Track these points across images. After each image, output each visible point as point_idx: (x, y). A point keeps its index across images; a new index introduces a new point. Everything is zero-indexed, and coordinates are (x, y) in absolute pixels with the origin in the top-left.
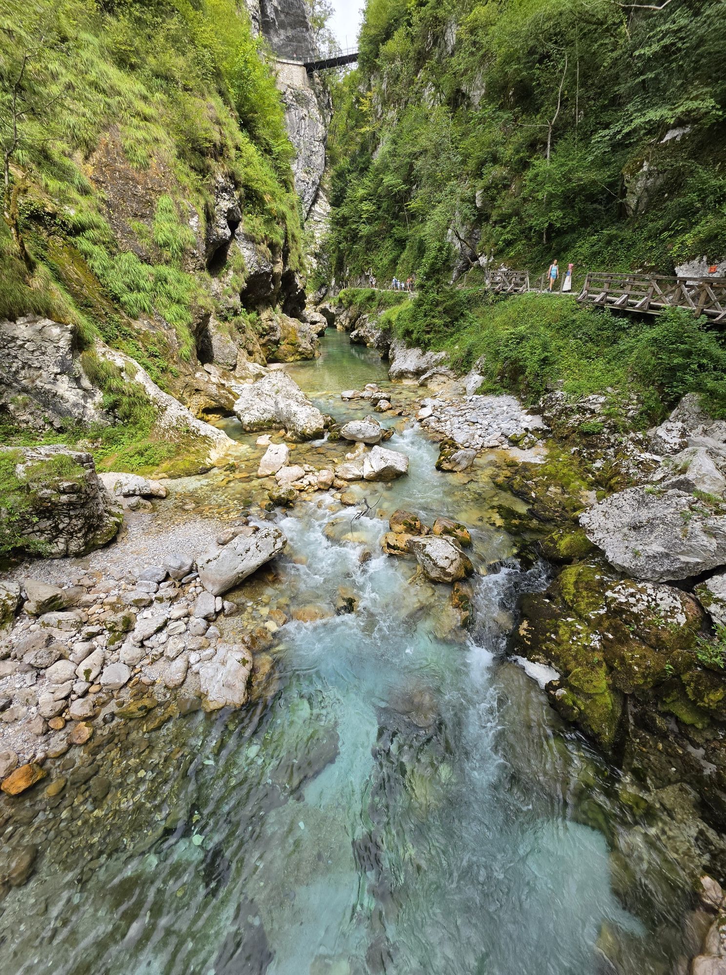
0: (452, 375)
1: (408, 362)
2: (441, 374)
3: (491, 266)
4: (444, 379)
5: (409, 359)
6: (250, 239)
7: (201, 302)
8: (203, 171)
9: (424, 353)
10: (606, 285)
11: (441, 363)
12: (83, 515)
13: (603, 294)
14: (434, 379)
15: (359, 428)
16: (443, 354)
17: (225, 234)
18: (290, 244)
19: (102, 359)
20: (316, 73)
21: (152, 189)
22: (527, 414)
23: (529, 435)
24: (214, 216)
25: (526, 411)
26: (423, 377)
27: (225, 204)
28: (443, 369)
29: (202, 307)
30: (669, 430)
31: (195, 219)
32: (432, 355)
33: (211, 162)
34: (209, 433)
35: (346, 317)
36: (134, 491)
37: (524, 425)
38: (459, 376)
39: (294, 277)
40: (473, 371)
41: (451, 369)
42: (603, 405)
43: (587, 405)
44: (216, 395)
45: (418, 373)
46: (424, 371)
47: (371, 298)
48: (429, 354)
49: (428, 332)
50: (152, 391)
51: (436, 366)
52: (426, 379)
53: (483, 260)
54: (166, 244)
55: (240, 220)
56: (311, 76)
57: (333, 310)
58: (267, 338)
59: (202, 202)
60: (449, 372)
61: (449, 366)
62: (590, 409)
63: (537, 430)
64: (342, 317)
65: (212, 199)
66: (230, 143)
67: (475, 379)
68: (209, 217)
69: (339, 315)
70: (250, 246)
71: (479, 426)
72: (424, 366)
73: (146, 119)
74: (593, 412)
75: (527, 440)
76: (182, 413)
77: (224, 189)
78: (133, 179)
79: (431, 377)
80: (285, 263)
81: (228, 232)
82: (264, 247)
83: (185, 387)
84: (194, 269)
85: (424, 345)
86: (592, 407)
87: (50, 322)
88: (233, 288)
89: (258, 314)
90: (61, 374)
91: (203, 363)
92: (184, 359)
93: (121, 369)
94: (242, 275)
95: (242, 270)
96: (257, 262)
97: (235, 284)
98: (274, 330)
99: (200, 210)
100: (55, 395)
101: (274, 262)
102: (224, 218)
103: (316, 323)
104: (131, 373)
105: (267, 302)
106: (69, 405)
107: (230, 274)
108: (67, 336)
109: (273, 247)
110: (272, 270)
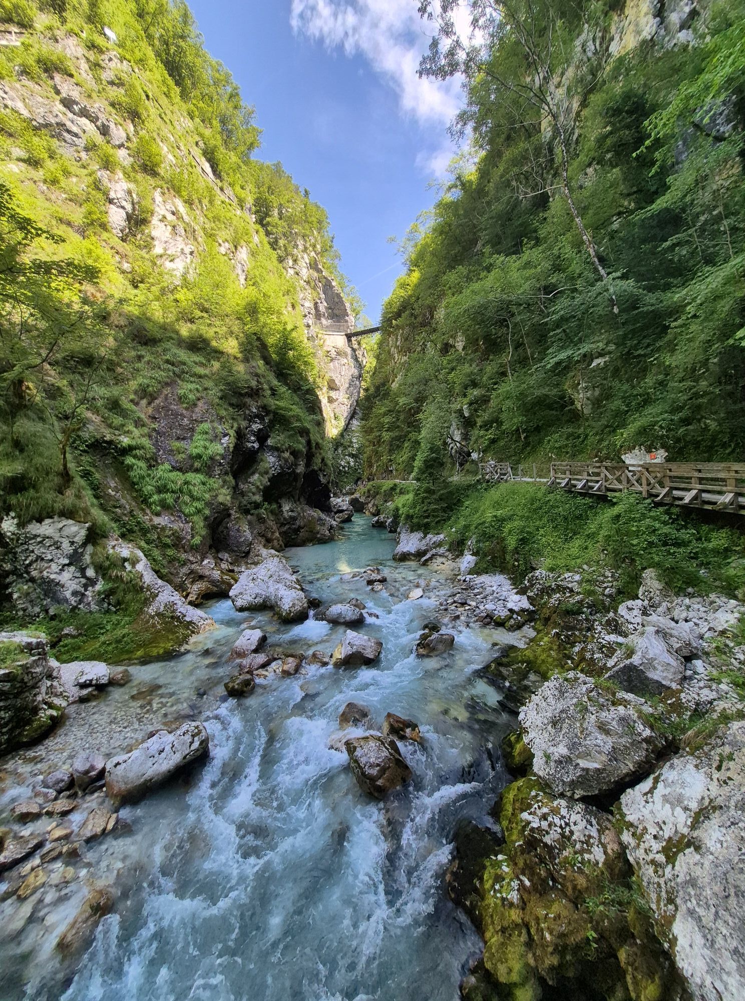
0: (450, 556)
1: (410, 545)
2: (440, 556)
3: (482, 460)
4: (444, 560)
5: (411, 542)
6: (275, 449)
7: (221, 499)
8: (240, 406)
9: (425, 536)
10: (568, 472)
11: (439, 545)
12: (14, 706)
13: (567, 480)
14: (434, 561)
15: (339, 611)
16: (442, 536)
17: (254, 447)
18: (314, 450)
19: (111, 551)
20: (353, 339)
21: (195, 420)
22: (517, 593)
23: (515, 616)
24: (245, 435)
25: (515, 591)
26: (424, 559)
27: (256, 427)
28: (441, 550)
29: (221, 504)
30: (630, 609)
31: (227, 438)
32: (432, 538)
33: (248, 400)
34: (195, 620)
35: (373, 505)
36: (91, 681)
37: (510, 605)
38: (458, 556)
39: (318, 475)
40: (466, 552)
41: (449, 550)
42: (580, 583)
43: (564, 584)
44: (218, 581)
45: (419, 554)
46: (425, 553)
47: (393, 489)
48: (429, 536)
49: (427, 517)
50: (149, 578)
51: (435, 548)
52: (426, 561)
53: (474, 456)
54: (199, 456)
55: (269, 436)
56: (349, 340)
57: (362, 500)
58: (287, 526)
59: (236, 425)
60: (447, 553)
61: (447, 547)
62: (568, 588)
63: (523, 610)
64: (370, 505)
65: (244, 424)
66: (265, 386)
67: (468, 560)
68: (240, 435)
69: (367, 504)
70: (276, 454)
71: (467, 608)
72: (425, 548)
73: (200, 377)
74: (571, 591)
75: (512, 622)
76: (172, 599)
77: (257, 416)
78: (182, 415)
79: (431, 559)
80: (308, 465)
81: (256, 445)
82: (287, 455)
83: (190, 573)
84: (219, 475)
85: (425, 529)
86: (570, 585)
87: (71, 522)
88: (258, 487)
89: (280, 507)
90: (69, 565)
91: (218, 551)
92: (194, 549)
93: (125, 560)
94: (266, 476)
95: (267, 473)
96: (280, 466)
97: (259, 484)
98: (294, 519)
99: (232, 433)
100: (58, 584)
101: (296, 465)
102: (255, 435)
103: (342, 511)
104: (134, 562)
105: (290, 496)
106: (68, 594)
107: (256, 476)
108: (83, 533)
109: (295, 453)
110: (294, 471)
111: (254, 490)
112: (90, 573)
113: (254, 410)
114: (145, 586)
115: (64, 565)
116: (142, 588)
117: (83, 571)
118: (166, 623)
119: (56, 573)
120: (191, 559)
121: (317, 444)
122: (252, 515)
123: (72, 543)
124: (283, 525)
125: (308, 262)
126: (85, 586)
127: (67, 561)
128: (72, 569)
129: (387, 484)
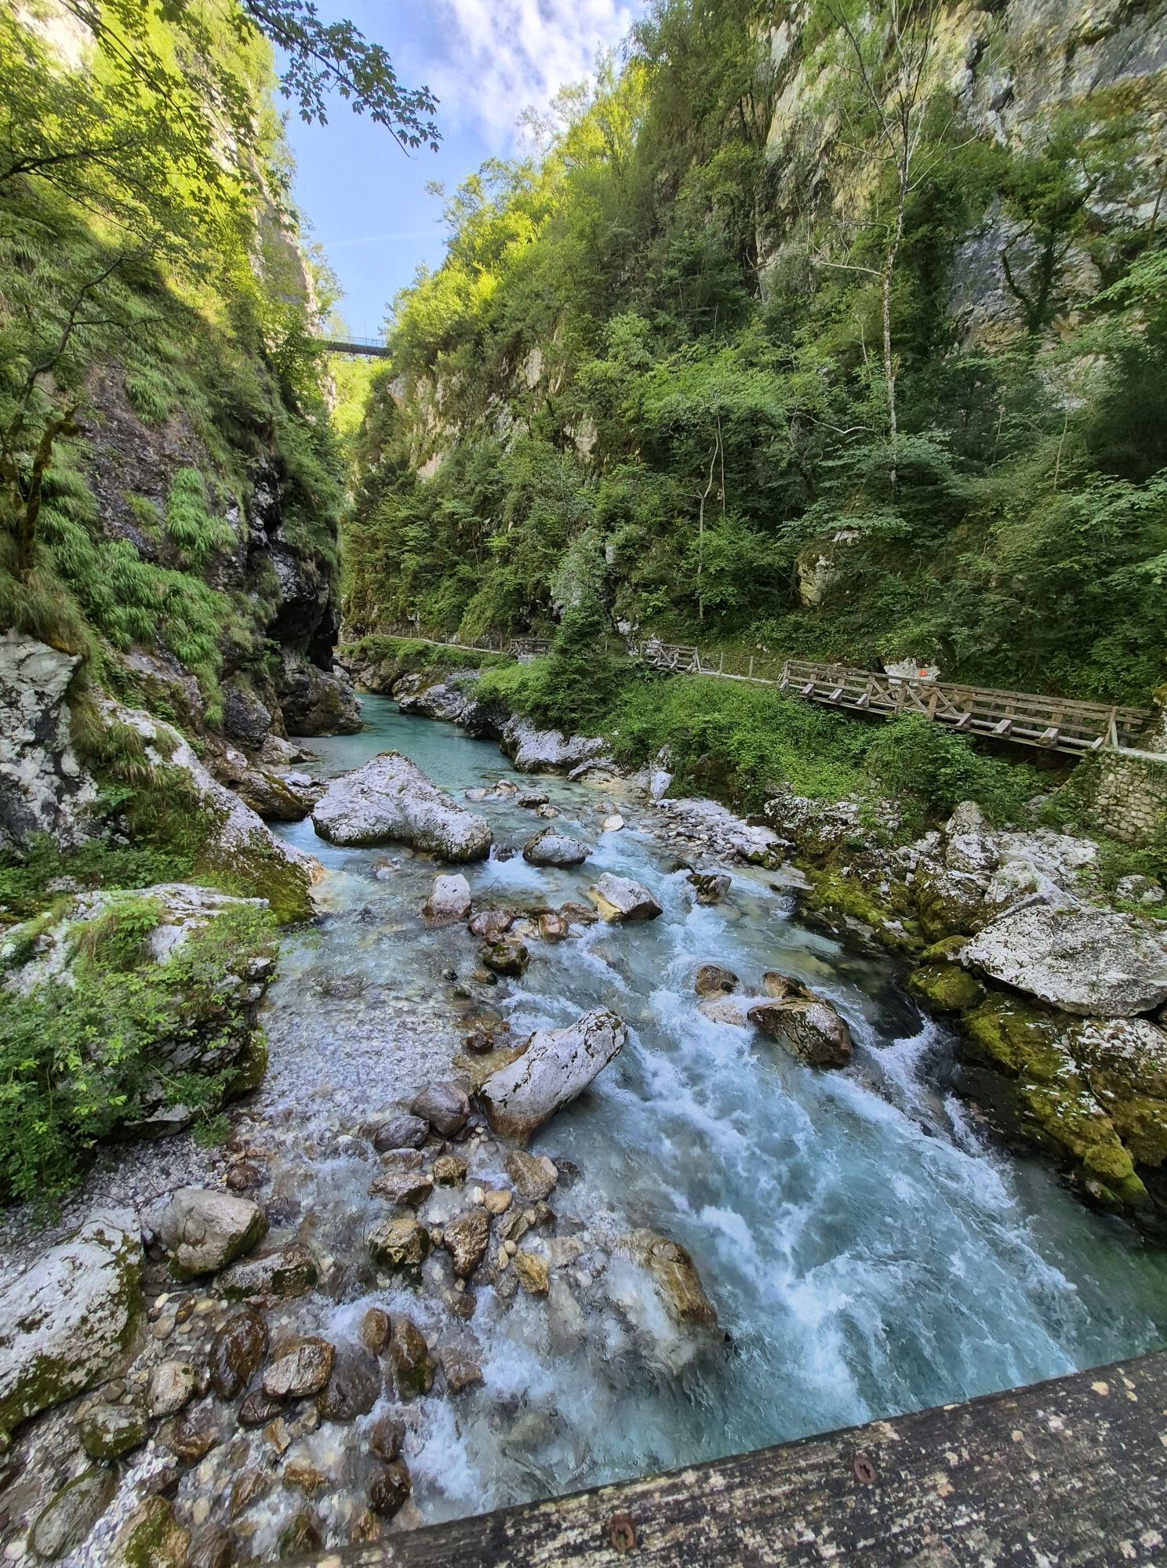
0: (617, 771)
1: (546, 749)
2: (600, 769)
3: (636, 636)
4: (607, 776)
5: (545, 746)
6: (289, 550)
8: (243, 449)
9: (568, 739)
10: (813, 677)
11: (598, 753)
13: (811, 686)
14: (589, 776)
15: (556, 846)
16: (599, 741)
17: (261, 540)
22: (749, 825)
23: (772, 853)
24: (248, 511)
25: (744, 821)
26: (573, 772)
27: (264, 498)
28: (603, 762)
29: (238, 644)
31: (234, 512)
32: (579, 743)
34: (296, 859)
38: (628, 772)
40: (653, 767)
41: (615, 762)
42: (856, 814)
43: (838, 815)
45: (564, 767)
46: (575, 764)
47: (422, 654)
48: (577, 739)
49: (573, 710)
51: (592, 757)
52: (579, 775)
53: (623, 627)
55: (282, 523)
58: (289, 699)
59: (243, 488)
60: (613, 767)
61: (611, 757)
62: (841, 819)
65: (251, 488)
67: (660, 779)
70: (291, 560)
71: (698, 842)
72: (575, 757)
73: (167, 359)
74: (845, 823)
77: (267, 477)
79: (585, 773)
81: (263, 537)
82: (311, 566)
84: (225, 585)
85: (567, 728)
86: (844, 817)
87: (42, 648)
88: (258, 619)
89: (283, 661)
90: (32, 744)
93: (148, 742)
94: (274, 601)
95: (274, 594)
96: (298, 585)
97: (261, 613)
98: (302, 686)
99: (239, 501)
100: (16, 785)
101: (322, 588)
102: (262, 516)
104: (166, 749)
105: (299, 645)
106: (36, 807)
107: (257, 597)
108: (65, 675)
109: (323, 566)
110: (318, 600)
112: (70, 764)
113: (264, 465)
114: (202, 797)
115: (26, 744)
116: (196, 801)
117: (57, 758)
118: (264, 867)
119: (10, 761)
120: (212, 747)
123: (40, 696)
124: (285, 695)
126: (59, 792)
127: (30, 736)
128: (39, 753)
129: (409, 644)
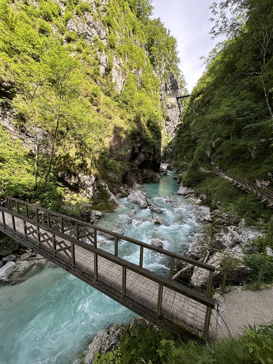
1: (182, 191)
2: (191, 197)
6: (144, 152)
8: (134, 139)
9: (188, 189)
14: (189, 198)
16: (193, 191)
18: (156, 152)
19: (100, 183)
20: (179, 99)
21: (121, 144)
24: (135, 148)
25: (209, 214)
27: (138, 145)
29: (126, 170)
30: (231, 228)
31: (129, 150)
33: (137, 137)
34: (119, 204)
36: (98, 215)
37: (206, 218)
38: (196, 198)
39: (157, 160)
40: (199, 198)
41: (194, 196)
42: (226, 217)
50: (109, 192)
51: (190, 194)
52: (186, 197)
54: (122, 155)
55: (142, 148)
56: (177, 100)
58: (145, 177)
59: (132, 146)
61: (194, 194)
62: (223, 217)
63: (209, 220)
65: (135, 145)
67: (199, 201)
68: (133, 148)
70: (144, 154)
72: (186, 193)
75: (205, 222)
77: (139, 142)
80: (154, 157)
81: (138, 151)
82: (147, 154)
83: (117, 190)
84: (126, 162)
85: (188, 187)
88: (137, 165)
89: (143, 171)
91: (124, 184)
92: (119, 183)
94: (140, 161)
95: (140, 160)
96: (145, 158)
97: (138, 164)
98: (147, 175)
99: (131, 148)
101: (150, 158)
102: (138, 148)
103: (164, 171)
105: (146, 167)
107: (137, 161)
109: (150, 154)
110: (149, 160)
111: (136, 165)
113: (139, 140)
114: (108, 194)
117: (94, 188)
118: (112, 204)
120: (118, 186)
121: (158, 150)
122: (134, 173)
123: (92, 181)
124: (143, 176)
125: (165, 66)
126: (95, 191)
127: (91, 185)
128: (92, 187)
